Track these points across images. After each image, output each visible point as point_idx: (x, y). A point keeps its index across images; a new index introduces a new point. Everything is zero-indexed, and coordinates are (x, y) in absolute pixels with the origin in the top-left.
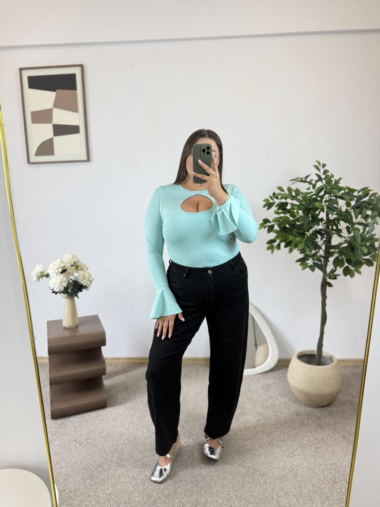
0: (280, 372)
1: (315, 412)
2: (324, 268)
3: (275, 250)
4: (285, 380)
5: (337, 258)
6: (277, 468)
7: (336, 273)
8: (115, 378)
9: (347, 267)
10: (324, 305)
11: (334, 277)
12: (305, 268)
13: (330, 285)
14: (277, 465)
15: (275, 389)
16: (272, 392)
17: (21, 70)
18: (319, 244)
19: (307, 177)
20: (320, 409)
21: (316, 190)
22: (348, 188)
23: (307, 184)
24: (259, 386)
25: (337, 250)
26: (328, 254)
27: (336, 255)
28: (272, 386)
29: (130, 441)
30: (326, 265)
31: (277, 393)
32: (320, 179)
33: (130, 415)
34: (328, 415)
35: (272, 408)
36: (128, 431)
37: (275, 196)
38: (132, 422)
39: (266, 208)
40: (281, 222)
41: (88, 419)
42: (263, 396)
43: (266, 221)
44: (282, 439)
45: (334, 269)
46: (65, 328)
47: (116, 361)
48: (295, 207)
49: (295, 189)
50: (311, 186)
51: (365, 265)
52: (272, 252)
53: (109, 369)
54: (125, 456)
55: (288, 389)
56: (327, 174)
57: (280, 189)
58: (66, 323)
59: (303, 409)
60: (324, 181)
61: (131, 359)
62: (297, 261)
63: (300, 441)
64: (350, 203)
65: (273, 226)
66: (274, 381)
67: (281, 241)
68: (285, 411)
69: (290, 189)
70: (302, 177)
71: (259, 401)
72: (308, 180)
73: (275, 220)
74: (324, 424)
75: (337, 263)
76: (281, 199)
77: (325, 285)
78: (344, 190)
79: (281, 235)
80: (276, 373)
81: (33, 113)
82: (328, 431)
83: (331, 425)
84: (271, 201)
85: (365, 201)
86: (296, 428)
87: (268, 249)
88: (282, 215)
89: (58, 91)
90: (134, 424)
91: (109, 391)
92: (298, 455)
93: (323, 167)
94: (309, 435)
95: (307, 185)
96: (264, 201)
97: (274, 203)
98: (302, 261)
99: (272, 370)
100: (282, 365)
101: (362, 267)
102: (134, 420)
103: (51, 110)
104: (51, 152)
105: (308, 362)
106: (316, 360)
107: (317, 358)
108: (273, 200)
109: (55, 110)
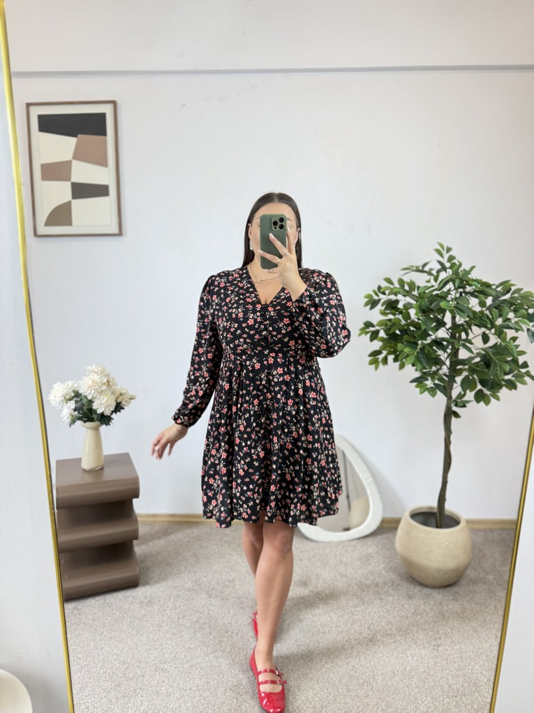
0: (384, 536)
1: (434, 594)
2: (448, 391)
3: (381, 365)
4: (395, 549)
5: (467, 377)
6: (383, 674)
7: (465, 399)
8: (150, 544)
9: (480, 391)
10: (447, 442)
11: (462, 405)
12: (424, 391)
13: (457, 415)
14: (382, 669)
15: (378, 562)
16: (373, 564)
17: (28, 105)
18: (442, 358)
19: (425, 265)
20: (441, 590)
21: (440, 283)
23: (425, 274)
24: (355, 556)
25: (467, 367)
26: (454, 372)
27: (465, 374)
28: (373, 557)
29: (174, 634)
30: (452, 389)
31: (382, 566)
32: (444, 268)
33: (172, 597)
34: (452, 600)
36: (170, 620)
37: (382, 290)
38: (175, 606)
39: (369, 307)
40: (389, 326)
41: (112, 603)
42: (361, 571)
43: (368, 324)
44: (389, 632)
45: (463, 393)
46: (84, 470)
47: (152, 519)
49: (409, 281)
50: (432, 278)
51: (504, 388)
52: (376, 368)
53: (142, 530)
54: (166, 655)
55: (396, 561)
56: (453, 261)
57: (389, 281)
58: (87, 464)
59: (418, 589)
60: (448, 270)
61: (173, 516)
62: (412, 381)
63: (414, 635)
64: (485, 303)
65: (378, 332)
66: (377, 549)
67: (390, 353)
68: (392, 592)
69: (401, 282)
70: (418, 265)
71: (355, 578)
72: (426, 269)
73: (381, 323)
74: (448, 611)
75: (467, 384)
76: (389, 294)
77: (449, 414)
79: (389, 344)
80: (379, 537)
81: (44, 167)
82: (453, 621)
83: (457, 613)
84: (375, 297)
85: (505, 300)
86: (407, 617)
87: (371, 363)
88: (391, 317)
89: (79, 136)
90: (178, 610)
91: (143, 561)
92: (411, 654)
93: (447, 252)
94: (427, 627)
95: (425, 277)
96: (366, 297)
97: (379, 300)
98: (419, 381)
99: (373, 534)
100: (388, 527)
101: (501, 391)
102: (179, 604)
103: (69, 163)
104: (69, 222)
105: (425, 523)
106: (436, 520)
107: (437, 517)
108: (378, 295)
109: (75, 164)
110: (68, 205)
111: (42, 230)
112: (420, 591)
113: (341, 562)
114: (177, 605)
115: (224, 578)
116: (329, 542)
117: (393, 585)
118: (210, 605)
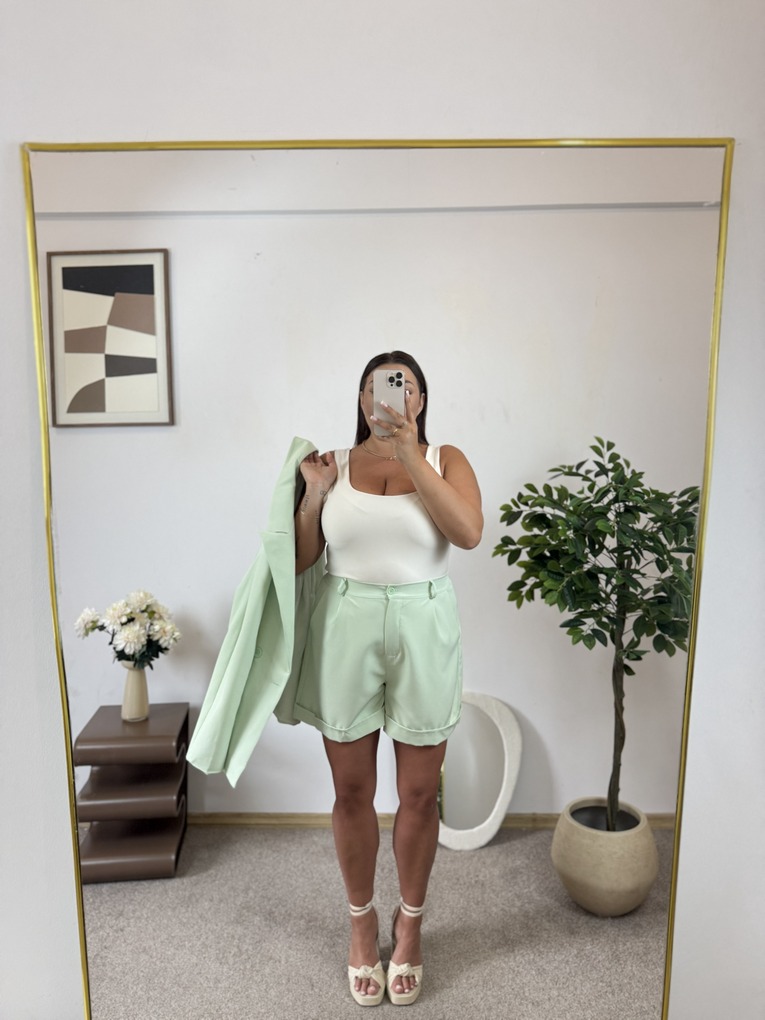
1: (606, 927)
2: (617, 637)
3: (525, 600)
4: (551, 859)
5: (641, 617)
7: (639, 648)
9: (659, 636)
10: (619, 708)
11: (636, 656)
12: (578, 641)
13: (630, 672)
15: (528, 879)
16: (521, 884)
17: (50, 255)
19: (580, 465)
20: (616, 921)
21: (597, 494)
22: (654, 492)
23: (581, 478)
24: (496, 872)
27: (639, 612)
28: (521, 873)
29: (237, 992)
30: (621, 634)
31: (532, 888)
32: (603, 471)
33: (236, 937)
34: (631, 935)
35: (522, 919)
37: (522, 500)
38: (240, 950)
39: (505, 523)
40: (534, 545)
41: (150, 947)
42: (503, 894)
43: (507, 541)
44: (542, 985)
45: (636, 639)
48: (559, 521)
49: (559, 488)
50: (589, 483)
52: (519, 605)
55: (553, 878)
56: (618, 461)
57: (531, 487)
59: (584, 919)
60: (611, 474)
62: (563, 626)
63: (576, 989)
65: (518, 551)
66: (527, 861)
67: (535, 586)
68: (548, 924)
69: (547, 489)
70: (571, 464)
71: (496, 905)
72: (582, 471)
73: (525, 541)
74: (624, 952)
75: (641, 627)
76: (532, 506)
77: (620, 670)
78: (648, 495)
79: (534, 572)
81: (69, 335)
83: (638, 954)
84: (515, 509)
86: (568, 961)
87: (511, 599)
88: (536, 531)
89: (117, 294)
90: (244, 956)
93: (609, 449)
94: (595, 975)
95: (579, 482)
96: (502, 508)
97: (521, 512)
98: (573, 625)
102: (246, 947)
103: (104, 328)
104: (100, 406)
105: (593, 825)
106: (607, 820)
107: (607, 815)
108: (518, 507)
109: (111, 330)
110: (101, 383)
111: (64, 417)
112: (587, 923)
113: (476, 882)
114: (243, 950)
115: (310, 907)
116: (460, 851)
117: (548, 915)
118: (290, 948)
